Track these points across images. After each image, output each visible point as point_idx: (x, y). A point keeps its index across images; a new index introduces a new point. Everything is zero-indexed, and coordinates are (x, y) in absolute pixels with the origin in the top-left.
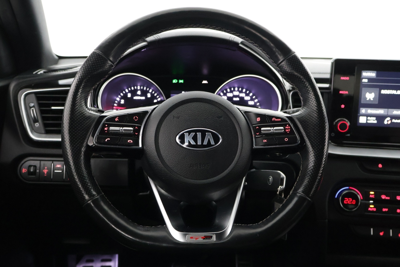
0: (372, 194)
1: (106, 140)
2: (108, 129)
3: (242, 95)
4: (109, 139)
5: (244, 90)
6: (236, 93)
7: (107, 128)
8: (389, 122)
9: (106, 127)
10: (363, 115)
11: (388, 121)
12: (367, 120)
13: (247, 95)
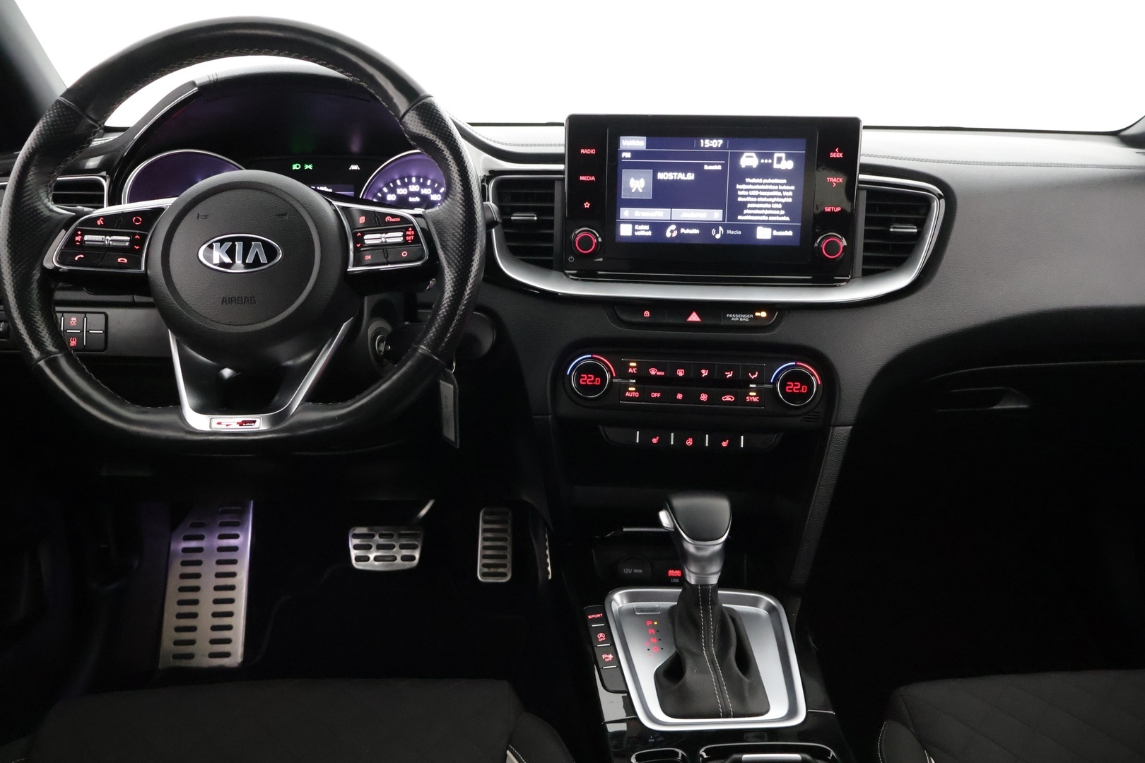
0: (632, 367)
1: (76, 259)
2: (82, 239)
3: (426, 191)
4: (82, 256)
5: (429, 183)
6: (414, 188)
7: (80, 237)
8: (675, 234)
9: (78, 235)
10: (626, 221)
11: (672, 231)
12: (634, 230)
13: (436, 191)
